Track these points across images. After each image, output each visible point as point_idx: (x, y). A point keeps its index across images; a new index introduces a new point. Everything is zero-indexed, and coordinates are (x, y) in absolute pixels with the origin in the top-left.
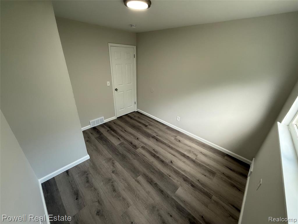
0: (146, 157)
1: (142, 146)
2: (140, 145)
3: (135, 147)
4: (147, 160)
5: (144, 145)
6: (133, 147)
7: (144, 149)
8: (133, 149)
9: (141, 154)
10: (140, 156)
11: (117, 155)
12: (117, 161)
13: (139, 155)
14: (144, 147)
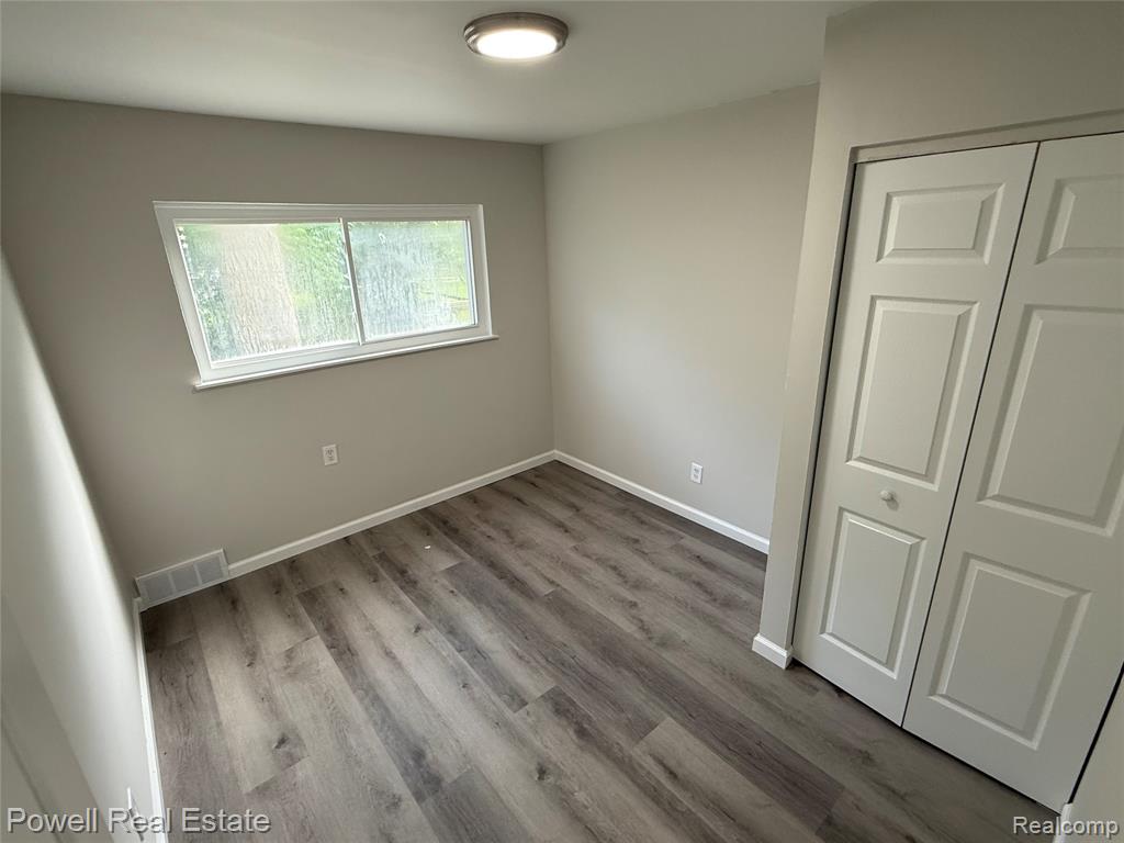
0: (514, 650)
1: (522, 712)
2: (529, 720)
3: (560, 706)
4: (513, 641)
5: (509, 714)
6: (573, 703)
7: (511, 689)
8: (572, 691)
9: (534, 664)
10: (539, 658)
11: (642, 663)
12: (635, 639)
13: (543, 662)
14: (509, 706)
